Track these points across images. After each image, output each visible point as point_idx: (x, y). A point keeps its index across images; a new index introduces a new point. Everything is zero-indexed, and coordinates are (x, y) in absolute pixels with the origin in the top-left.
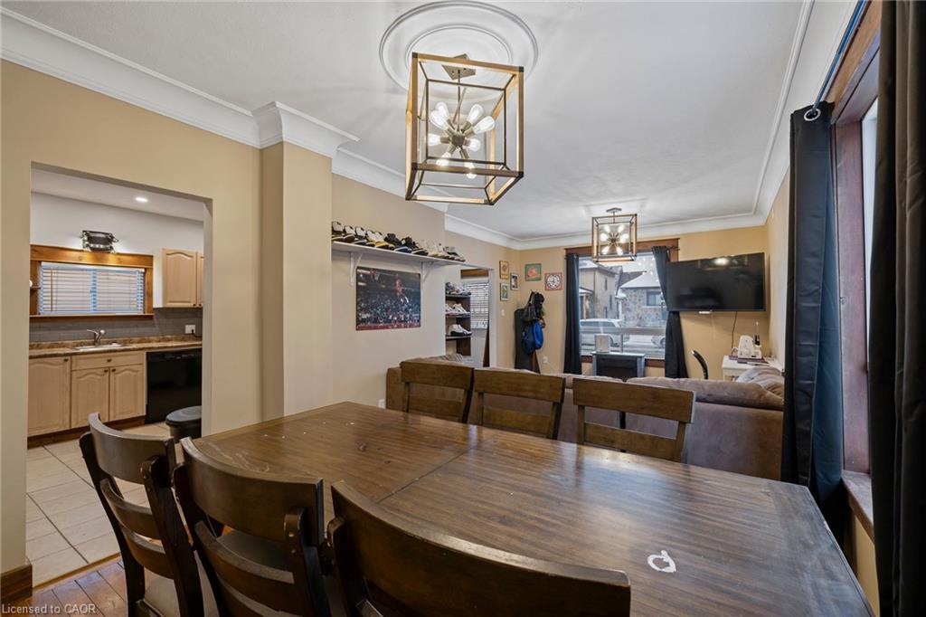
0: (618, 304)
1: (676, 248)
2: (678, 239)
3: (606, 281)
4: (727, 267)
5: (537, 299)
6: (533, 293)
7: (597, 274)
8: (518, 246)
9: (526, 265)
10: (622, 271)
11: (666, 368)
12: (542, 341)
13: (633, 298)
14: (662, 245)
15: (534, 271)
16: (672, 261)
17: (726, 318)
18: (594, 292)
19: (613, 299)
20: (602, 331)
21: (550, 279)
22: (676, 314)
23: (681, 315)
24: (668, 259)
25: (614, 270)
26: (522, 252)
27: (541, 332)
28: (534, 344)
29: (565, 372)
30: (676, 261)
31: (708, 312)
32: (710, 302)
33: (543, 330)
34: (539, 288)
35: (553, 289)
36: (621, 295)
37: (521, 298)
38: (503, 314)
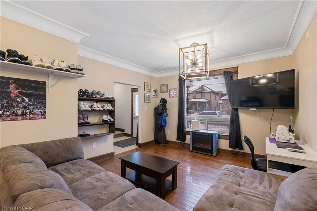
0: (220, 105)
1: (236, 72)
2: (238, 67)
3: (215, 97)
4: (266, 85)
5: (164, 102)
6: (162, 99)
7: (212, 94)
8: (156, 75)
9: (161, 85)
10: (222, 93)
11: (230, 139)
12: (165, 123)
13: (225, 103)
14: (228, 70)
15: (165, 88)
16: (234, 79)
17: (267, 113)
18: (210, 101)
19: (218, 103)
20: (196, 118)
21: (172, 92)
22: (236, 110)
23: (239, 110)
24: (232, 79)
25: (219, 93)
26: (159, 79)
27: (165, 119)
28: (162, 125)
29: (177, 140)
30: (236, 79)
31: (255, 109)
32: (256, 104)
33: (166, 117)
34: (166, 96)
35: (173, 97)
36: (221, 102)
37: (156, 102)
38: (146, 109)
